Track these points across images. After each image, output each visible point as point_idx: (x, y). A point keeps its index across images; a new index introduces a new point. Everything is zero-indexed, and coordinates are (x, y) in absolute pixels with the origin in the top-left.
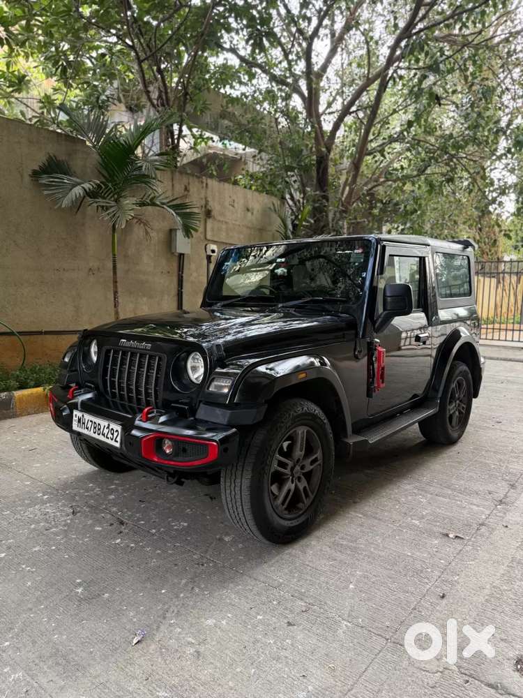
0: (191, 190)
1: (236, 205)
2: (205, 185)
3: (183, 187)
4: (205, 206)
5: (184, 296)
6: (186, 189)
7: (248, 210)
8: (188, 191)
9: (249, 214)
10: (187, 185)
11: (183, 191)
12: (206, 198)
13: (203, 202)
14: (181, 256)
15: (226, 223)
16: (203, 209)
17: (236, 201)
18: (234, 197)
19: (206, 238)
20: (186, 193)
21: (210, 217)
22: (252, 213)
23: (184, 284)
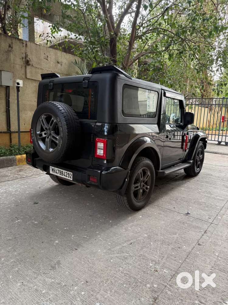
0: (14, 47)
1: (49, 59)
2: (24, 45)
3: (8, 45)
4: (25, 58)
5: (11, 112)
6: (10, 46)
7: (58, 63)
8: (12, 48)
9: (59, 65)
10: (10, 43)
11: (8, 48)
12: (26, 53)
13: (24, 56)
14: (7, 88)
15: (41, 69)
16: (24, 60)
17: (49, 57)
18: (48, 54)
19: (26, 78)
20: (10, 49)
21: (29, 65)
22: (61, 65)
23: (11, 105)
